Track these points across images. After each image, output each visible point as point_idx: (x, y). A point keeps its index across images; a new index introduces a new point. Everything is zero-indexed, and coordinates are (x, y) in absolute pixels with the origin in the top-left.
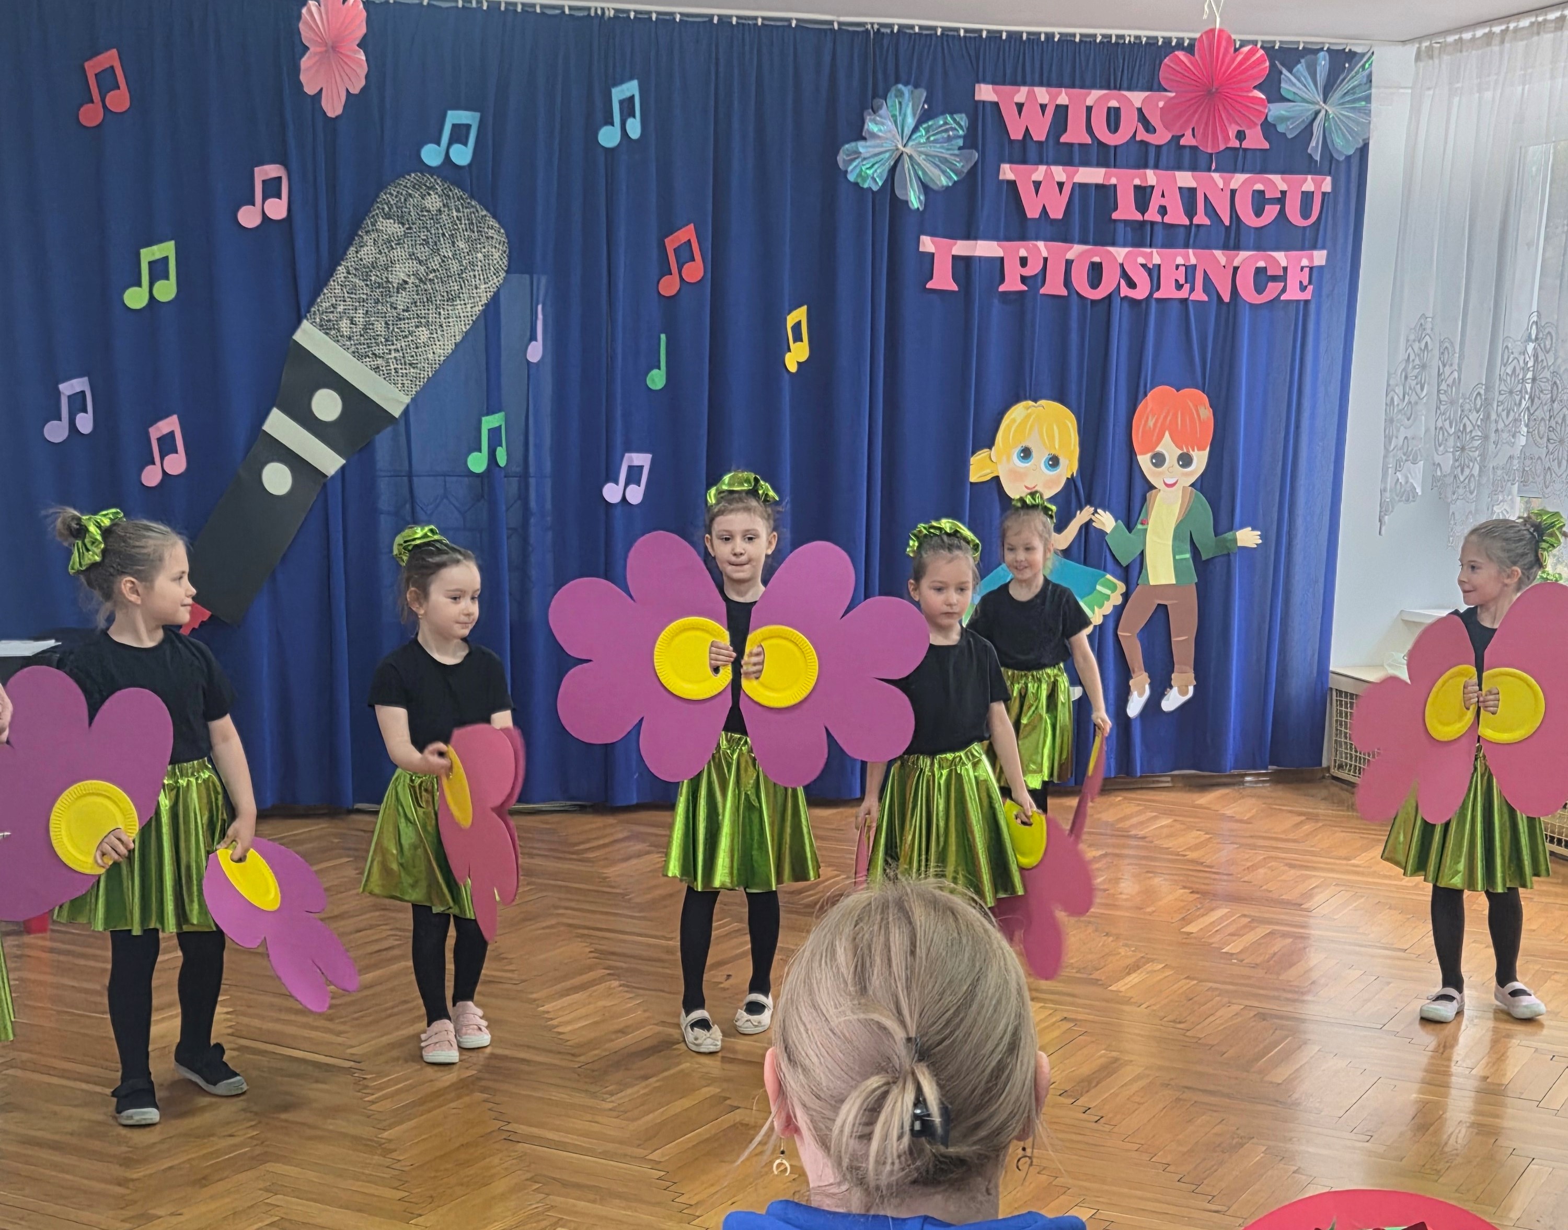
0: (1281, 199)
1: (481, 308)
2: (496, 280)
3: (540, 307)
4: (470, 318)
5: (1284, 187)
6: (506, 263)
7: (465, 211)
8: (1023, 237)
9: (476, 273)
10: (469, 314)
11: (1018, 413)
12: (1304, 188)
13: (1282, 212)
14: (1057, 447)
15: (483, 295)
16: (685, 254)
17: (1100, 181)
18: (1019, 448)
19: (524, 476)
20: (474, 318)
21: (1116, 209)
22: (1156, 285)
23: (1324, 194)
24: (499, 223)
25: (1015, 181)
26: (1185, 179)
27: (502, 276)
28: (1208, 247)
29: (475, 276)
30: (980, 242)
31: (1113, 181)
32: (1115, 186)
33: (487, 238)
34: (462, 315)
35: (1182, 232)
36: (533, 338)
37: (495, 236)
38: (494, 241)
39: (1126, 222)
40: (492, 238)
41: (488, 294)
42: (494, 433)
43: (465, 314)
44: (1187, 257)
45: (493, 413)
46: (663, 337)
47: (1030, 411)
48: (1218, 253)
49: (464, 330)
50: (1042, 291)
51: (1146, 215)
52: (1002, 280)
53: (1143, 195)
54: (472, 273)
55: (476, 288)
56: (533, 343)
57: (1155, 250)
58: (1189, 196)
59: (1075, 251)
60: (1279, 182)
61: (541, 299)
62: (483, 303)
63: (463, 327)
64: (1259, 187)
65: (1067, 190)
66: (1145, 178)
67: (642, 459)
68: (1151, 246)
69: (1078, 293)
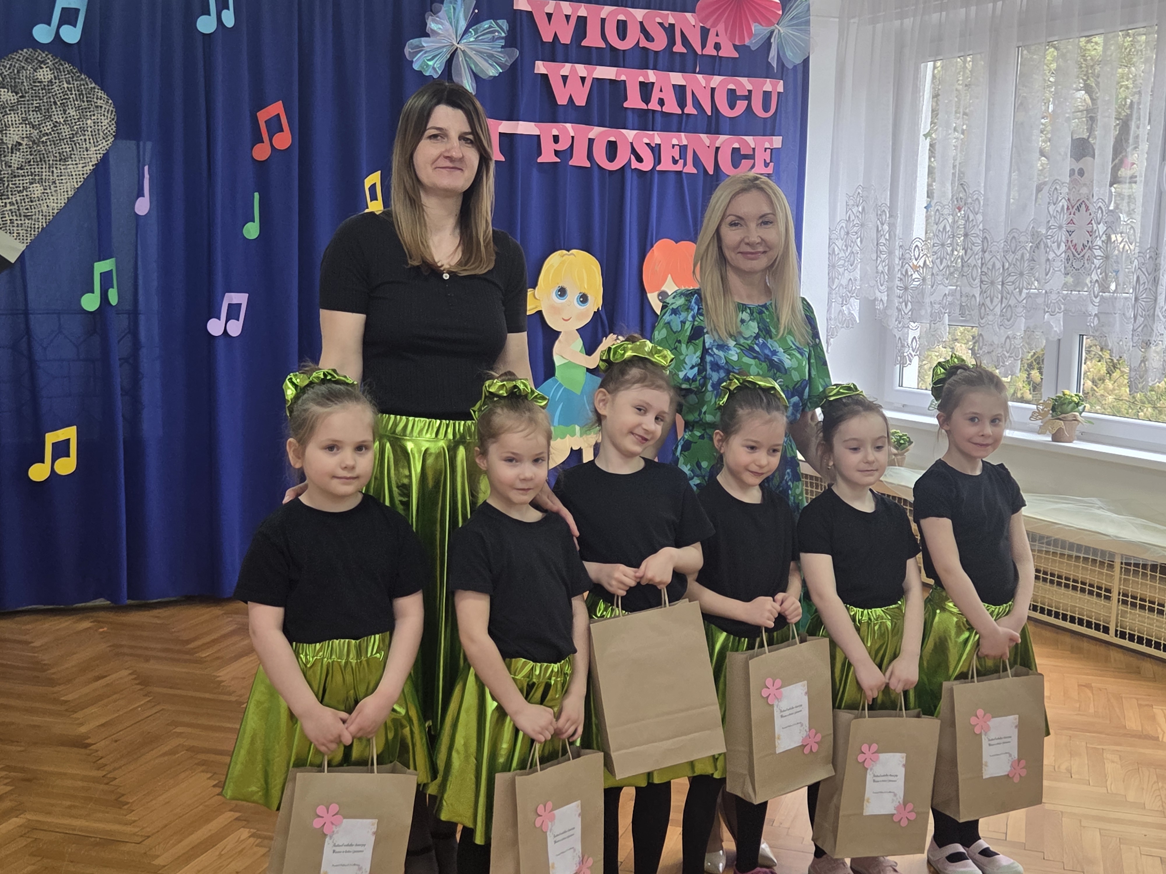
0: (748, 97)
1: (92, 168)
2: (105, 144)
3: (146, 168)
4: (82, 176)
5: (750, 87)
6: (114, 129)
7: (76, 83)
8: (554, 120)
9: (87, 137)
10: (81, 173)
11: (555, 260)
12: (764, 89)
13: (749, 107)
14: (586, 287)
15: (94, 156)
16: (275, 126)
17: (613, 77)
18: (557, 288)
19: (134, 314)
20: (85, 176)
21: (626, 99)
22: (658, 160)
23: (779, 93)
24: (107, 95)
25: (547, 75)
26: (677, 78)
27: (111, 140)
28: (696, 131)
29: (85, 140)
30: (520, 122)
31: (623, 78)
32: (625, 81)
33: (97, 107)
34: (74, 174)
35: (675, 120)
36: (140, 194)
37: (104, 106)
38: (103, 109)
39: (633, 109)
40: (101, 107)
41: (99, 156)
42: (106, 277)
43: (77, 173)
44: (680, 139)
45: (104, 259)
46: (257, 195)
47: (564, 258)
48: (703, 136)
49: (77, 186)
50: (571, 163)
51: (649, 105)
52: (540, 154)
53: (646, 89)
54: (82, 137)
55: (87, 151)
56: (140, 199)
57: (656, 133)
58: (680, 91)
59: (595, 132)
60: (746, 83)
61: (147, 159)
62: (94, 163)
63: (75, 184)
64: (731, 86)
65: (588, 83)
66: (647, 76)
67: (241, 298)
68: (653, 131)
69: (598, 165)
